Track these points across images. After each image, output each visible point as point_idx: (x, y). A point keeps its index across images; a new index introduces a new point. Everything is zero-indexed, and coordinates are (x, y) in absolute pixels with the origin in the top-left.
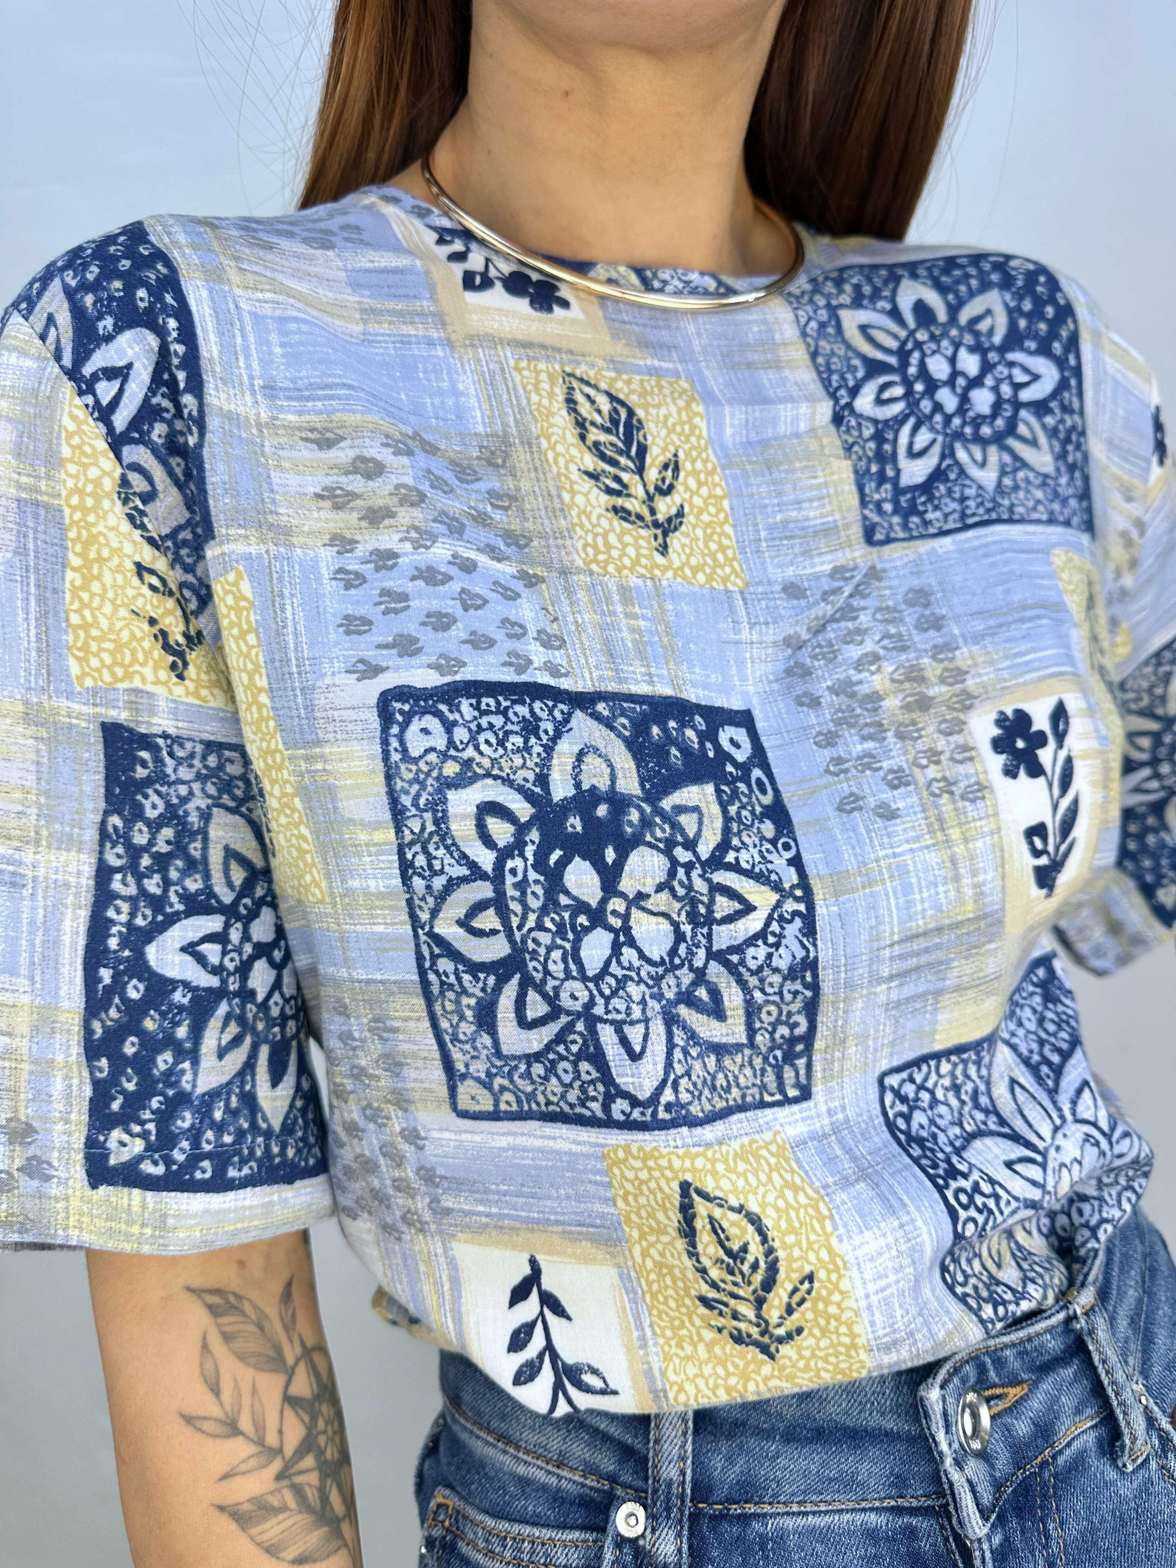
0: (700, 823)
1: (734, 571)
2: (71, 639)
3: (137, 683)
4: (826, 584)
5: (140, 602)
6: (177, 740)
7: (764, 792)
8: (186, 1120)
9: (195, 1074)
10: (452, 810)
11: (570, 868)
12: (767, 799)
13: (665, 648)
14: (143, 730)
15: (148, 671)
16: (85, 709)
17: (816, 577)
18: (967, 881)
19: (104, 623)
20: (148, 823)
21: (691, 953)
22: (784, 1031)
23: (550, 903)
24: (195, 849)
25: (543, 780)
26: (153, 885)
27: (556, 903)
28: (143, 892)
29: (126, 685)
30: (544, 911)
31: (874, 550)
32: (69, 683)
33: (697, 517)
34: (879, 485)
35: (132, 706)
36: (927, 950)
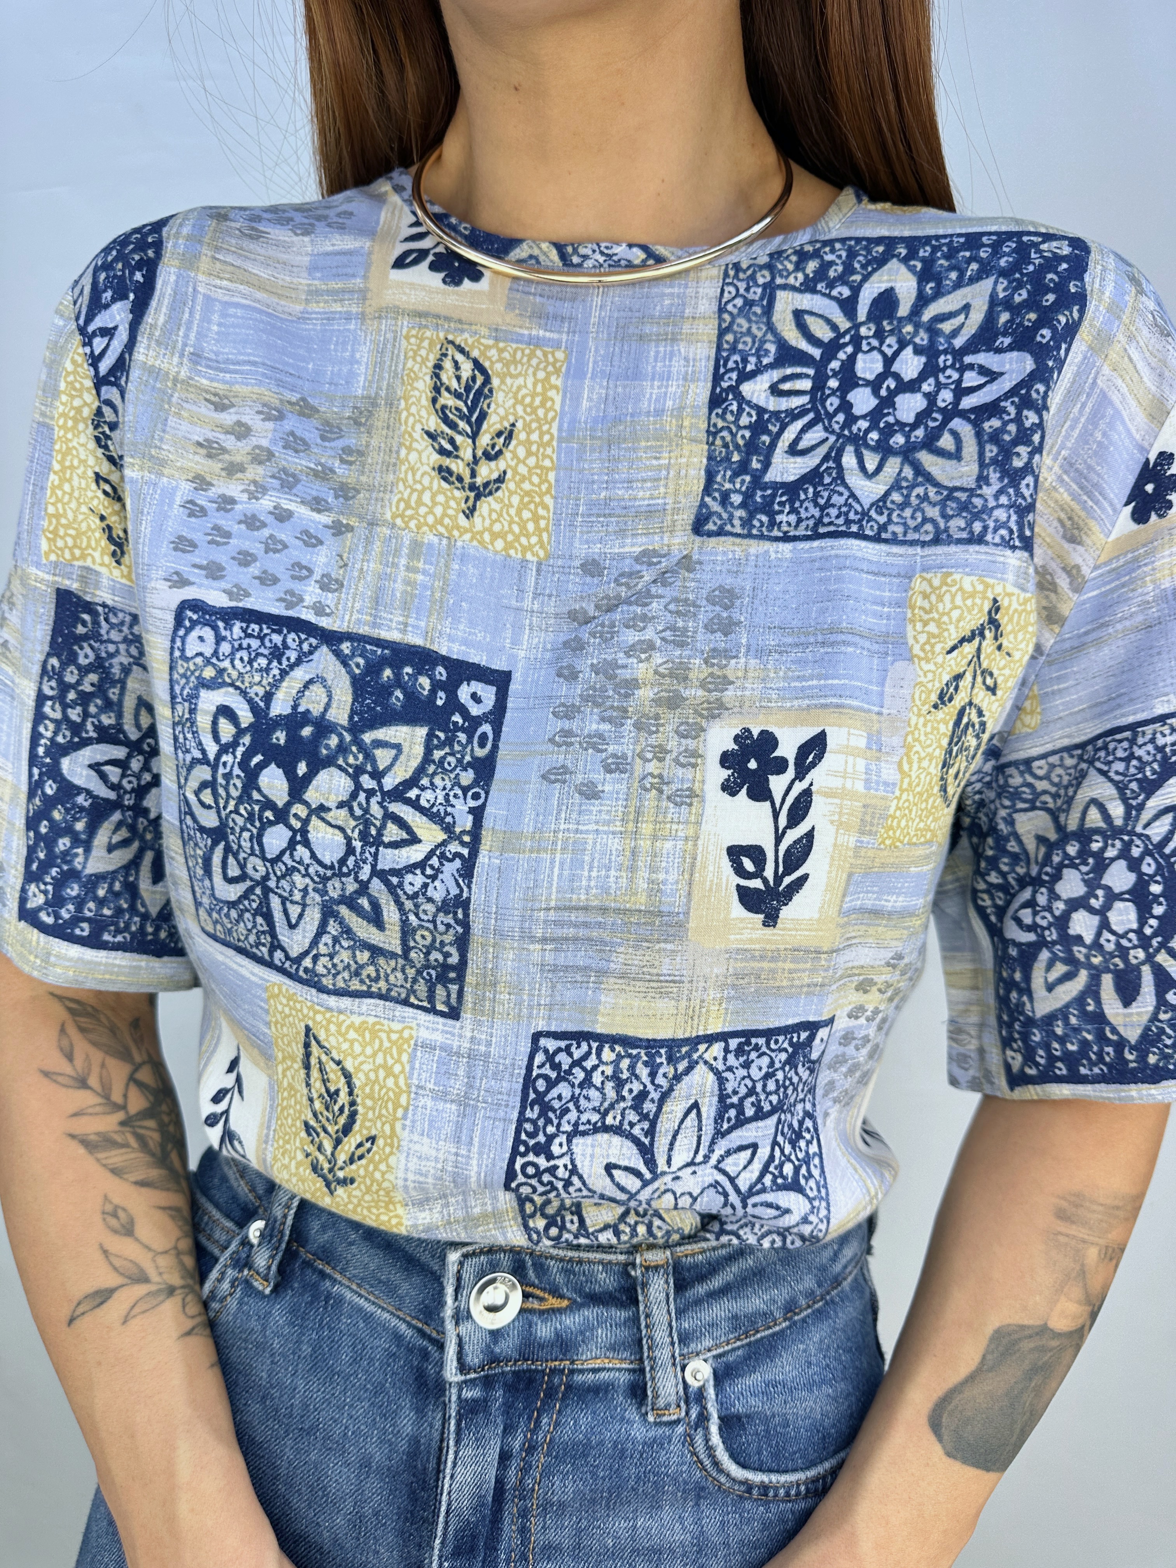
0: (396, 759)
1: (541, 541)
2: (46, 524)
3: (89, 563)
4: (627, 565)
5: (95, 502)
6: (111, 610)
7: (482, 745)
8: (74, 890)
9: (86, 859)
10: (201, 706)
11: (265, 772)
12: (480, 753)
13: (433, 602)
14: (88, 598)
15: (97, 555)
16: (47, 577)
17: (622, 557)
18: (643, 873)
19: (70, 515)
20: (79, 668)
21: (357, 866)
22: (436, 956)
23: (245, 796)
24: (113, 693)
25: (268, 697)
26: (74, 714)
27: (250, 797)
28: (66, 717)
29: (80, 563)
30: (240, 800)
31: (698, 539)
32: (39, 556)
33: (518, 485)
34: (736, 474)
35: (83, 579)
36: (586, 925)
